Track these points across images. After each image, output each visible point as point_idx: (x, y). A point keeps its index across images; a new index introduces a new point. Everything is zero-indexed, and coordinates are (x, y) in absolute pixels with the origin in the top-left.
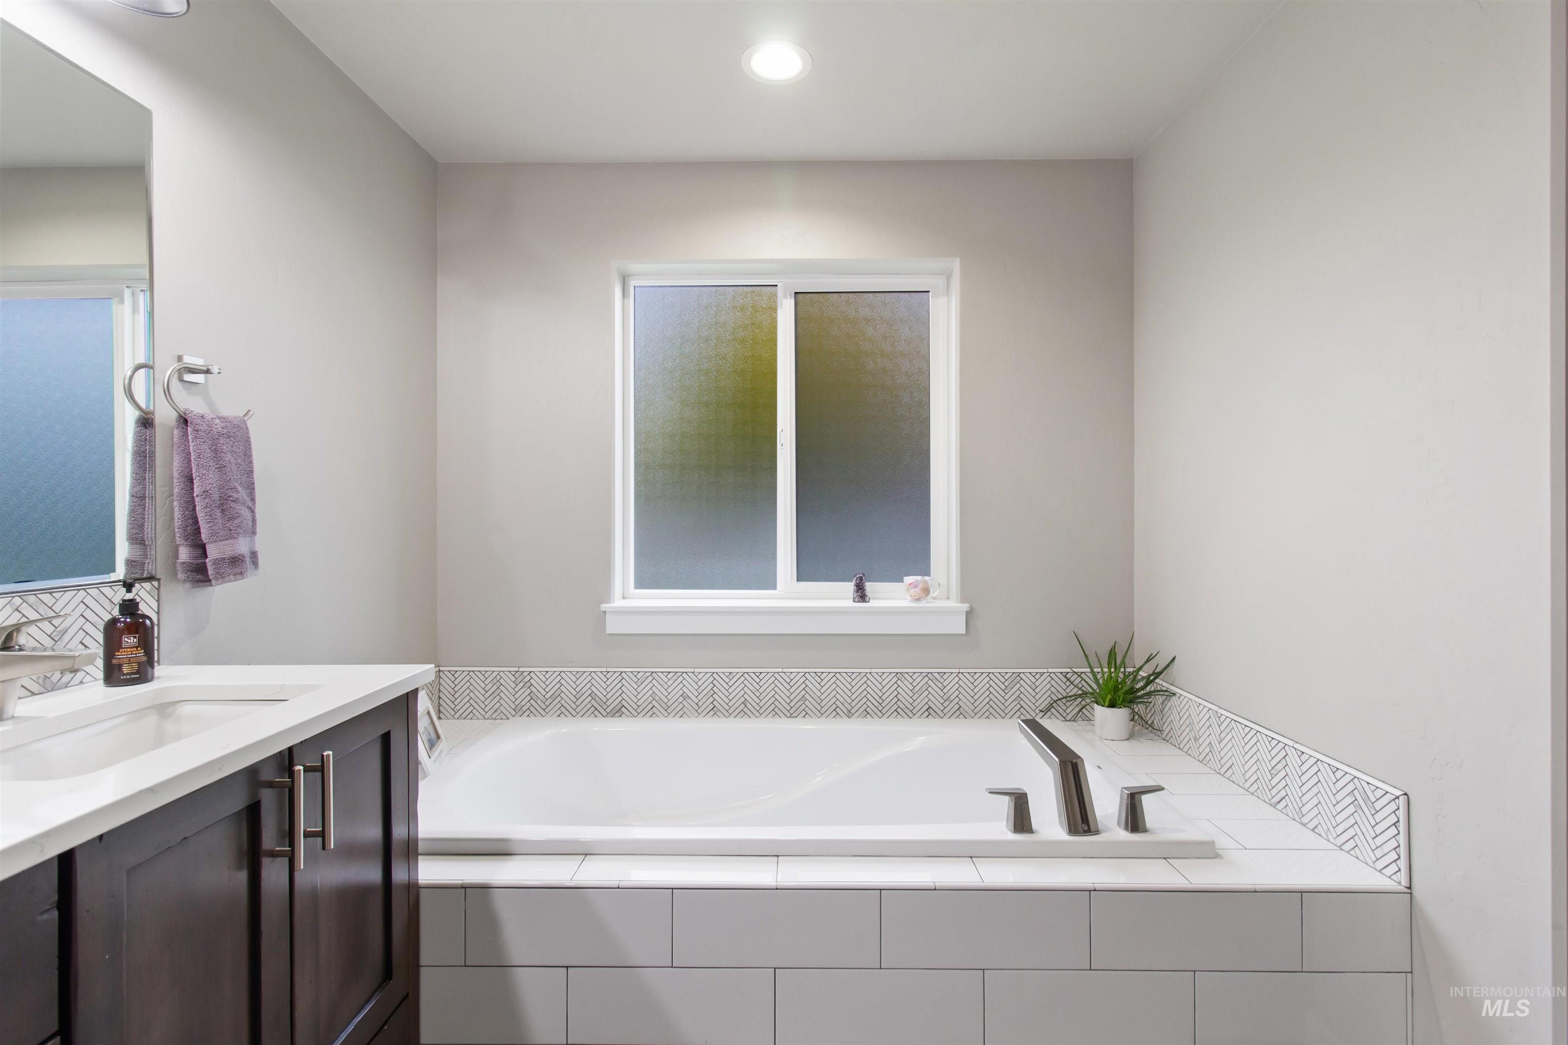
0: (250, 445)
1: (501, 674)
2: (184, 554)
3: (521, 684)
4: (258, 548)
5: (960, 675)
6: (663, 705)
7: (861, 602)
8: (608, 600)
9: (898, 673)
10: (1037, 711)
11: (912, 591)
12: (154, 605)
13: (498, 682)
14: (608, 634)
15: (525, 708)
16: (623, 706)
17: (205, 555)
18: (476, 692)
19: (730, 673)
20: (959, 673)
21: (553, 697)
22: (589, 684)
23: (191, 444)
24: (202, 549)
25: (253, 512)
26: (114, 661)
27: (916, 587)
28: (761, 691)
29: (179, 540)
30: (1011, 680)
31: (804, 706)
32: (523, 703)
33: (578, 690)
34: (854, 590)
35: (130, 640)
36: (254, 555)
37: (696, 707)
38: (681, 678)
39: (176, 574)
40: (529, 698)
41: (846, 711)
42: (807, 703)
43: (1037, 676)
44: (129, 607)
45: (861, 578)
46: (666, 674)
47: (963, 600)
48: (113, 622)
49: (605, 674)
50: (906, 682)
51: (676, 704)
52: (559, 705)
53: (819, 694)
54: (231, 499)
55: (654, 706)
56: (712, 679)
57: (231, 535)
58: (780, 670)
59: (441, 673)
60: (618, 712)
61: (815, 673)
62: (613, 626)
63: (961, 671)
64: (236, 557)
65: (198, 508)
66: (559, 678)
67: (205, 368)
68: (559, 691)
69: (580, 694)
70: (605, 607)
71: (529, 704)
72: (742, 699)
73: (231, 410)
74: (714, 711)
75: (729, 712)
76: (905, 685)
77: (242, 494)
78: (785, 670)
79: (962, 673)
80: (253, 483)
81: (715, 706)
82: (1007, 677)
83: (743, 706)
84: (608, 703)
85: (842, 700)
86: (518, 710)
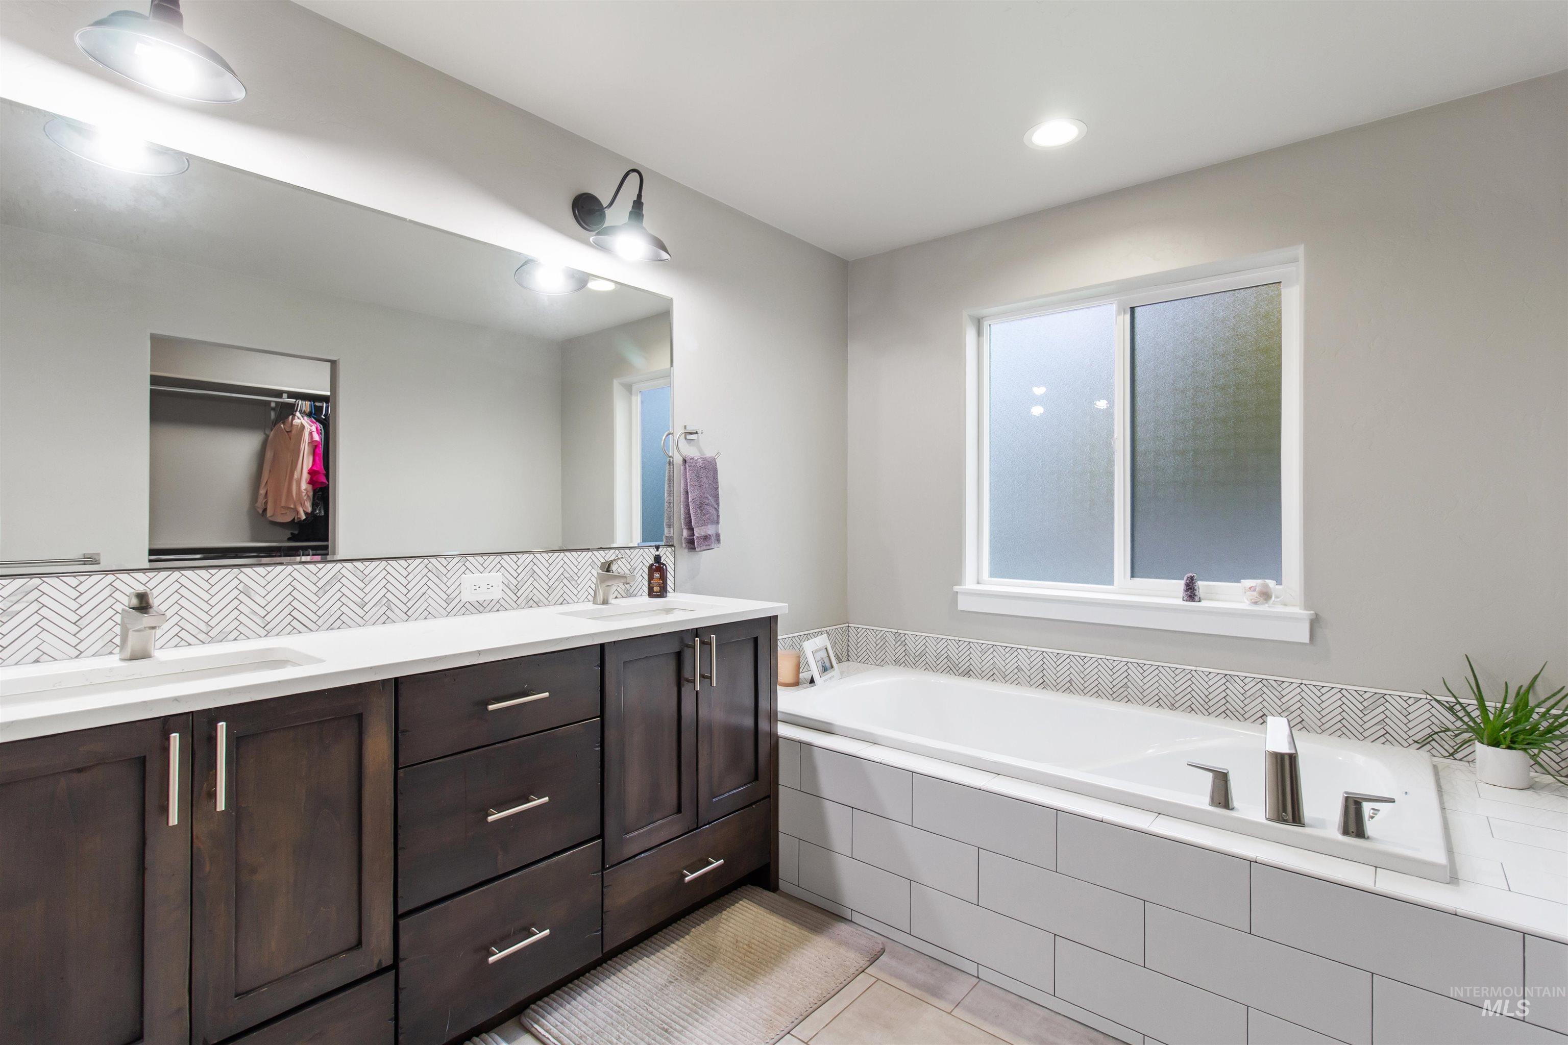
0: (717, 472)
1: (886, 633)
2: (685, 533)
3: (899, 643)
4: (721, 532)
5: (1302, 686)
6: (1002, 673)
7: (1190, 601)
8: (959, 583)
9: (1226, 675)
10: (1410, 741)
11: (1248, 593)
12: (673, 560)
13: (883, 638)
14: (961, 611)
15: (902, 661)
16: (971, 670)
17: (693, 535)
18: (870, 644)
19: (1058, 654)
20: (1302, 684)
21: (921, 655)
22: (946, 649)
23: (688, 474)
24: (691, 529)
25: (717, 511)
26: (651, 585)
27: (1254, 590)
28: (1086, 673)
29: (683, 526)
30: (1371, 701)
31: (1126, 693)
32: (900, 657)
33: (938, 652)
34: (1184, 590)
35: (657, 575)
36: (718, 536)
37: (1029, 680)
38: (1016, 653)
39: (682, 544)
40: (904, 654)
41: (1169, 704)
42: (1129, 690)
43: (1411, 701)
44: (657, 558)
45: (1192, 578)
46: (1004, 648)
47: (1307, 607)
48: (652, 565)
49: (957, 642)
50: (1235, 685)
51: (1012, 674)
52: (925, 662)
53: (1141, 684)
54: (705, 503)
55: (994, 674)
56: (1041, 657)
57: (704, 524)
58: (1104, 657)
59: (849, 628)
60: (967, 673)
61: (1138, 663)
62: (964, 604)
63: (1304, 682)
64: (707, 536)
65: (691, 508)
66: (925, 641)
67: (695, 432)
68: (924, 651)
69: (939, 656)
70: (956, 588)
71: (904, 659)
72: (1068, 679)
73: (709, 453)
74: (1043, 685)
75: (1056, 688)
76: (1235, 689)
77: (712, 500)
78: (1107, 657)
79: (1305, 685)
80: (718, 494)
81: (1044, 681)
82: (1366, 696)
83: (1068, 684)
84: (960, 666)
85: (1165, 693)
86: (897, 662)
